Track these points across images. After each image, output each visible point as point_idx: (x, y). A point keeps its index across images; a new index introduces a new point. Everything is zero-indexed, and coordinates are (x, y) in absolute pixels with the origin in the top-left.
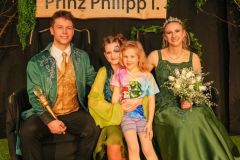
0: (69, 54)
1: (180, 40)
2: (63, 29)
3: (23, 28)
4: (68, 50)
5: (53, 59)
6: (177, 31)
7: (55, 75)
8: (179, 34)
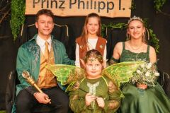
0: (50, 44)
1: (140, 35)
2: (45, 24)
3: (15, 23)
4: (49, 40)
5: (39, 47)
6: (139, 27)
7: (39, 59)
8: (139, 30)
